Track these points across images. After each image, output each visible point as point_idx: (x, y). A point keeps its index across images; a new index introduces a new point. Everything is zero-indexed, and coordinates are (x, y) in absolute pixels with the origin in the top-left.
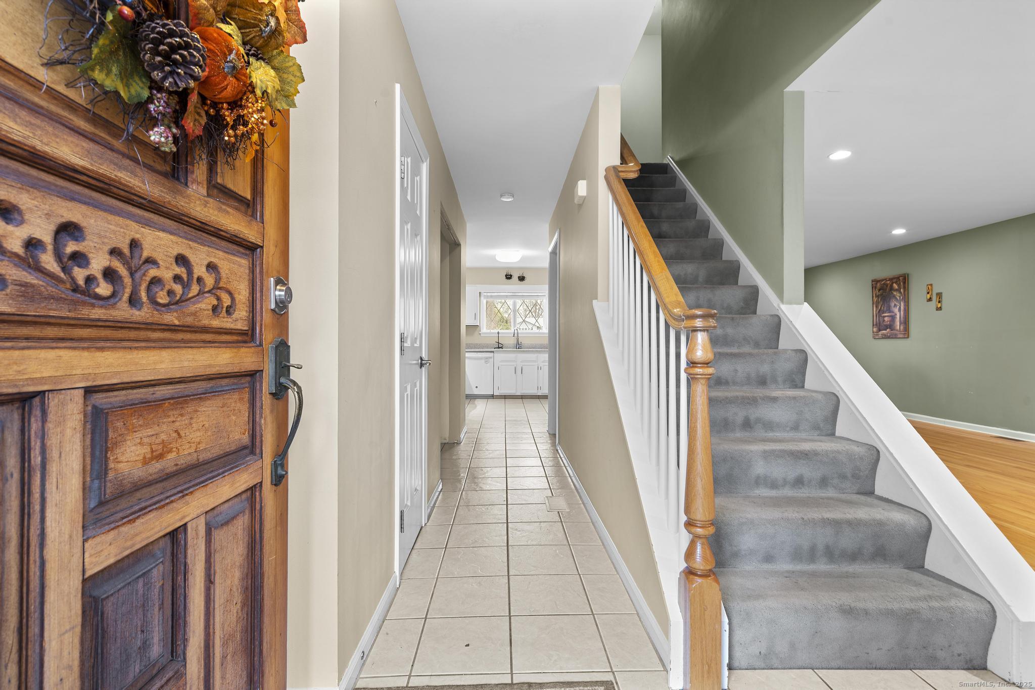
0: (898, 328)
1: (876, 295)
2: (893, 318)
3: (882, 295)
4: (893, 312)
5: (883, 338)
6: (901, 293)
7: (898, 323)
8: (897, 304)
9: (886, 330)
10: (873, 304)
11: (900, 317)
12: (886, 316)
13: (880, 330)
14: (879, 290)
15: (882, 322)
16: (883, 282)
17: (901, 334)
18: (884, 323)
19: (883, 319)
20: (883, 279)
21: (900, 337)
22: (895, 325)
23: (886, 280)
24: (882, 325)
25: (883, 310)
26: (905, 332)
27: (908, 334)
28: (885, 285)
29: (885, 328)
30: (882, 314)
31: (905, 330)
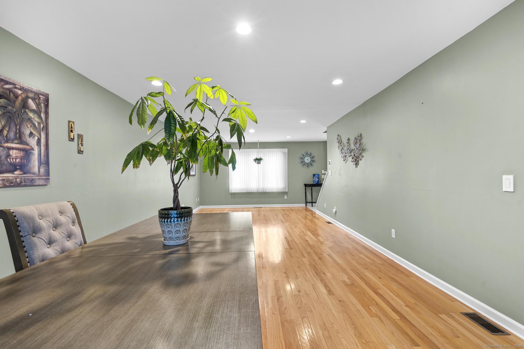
0: (36, 170)
2: (27, 153)
4: (28, 145)
6: (40, 117)
7: (36, 163)
8: (34, 132)
9: (12, 172)
11: (40, 154)
12: (13, 148)
15: (3, 158)
16: (7, 86)
17: (39, 179)
18: (9, 160)
19: (7, 154)
20: (5, 81)
21: (37, 183)
22: (29, 166)
23: (13, 85)
24: (4, 164)
25: (6, 137)
26: (44, 177)
27: (49, 179)
28: (12, 95)
29: (11, 168)
30: (4, 143)
31: (44, 173)
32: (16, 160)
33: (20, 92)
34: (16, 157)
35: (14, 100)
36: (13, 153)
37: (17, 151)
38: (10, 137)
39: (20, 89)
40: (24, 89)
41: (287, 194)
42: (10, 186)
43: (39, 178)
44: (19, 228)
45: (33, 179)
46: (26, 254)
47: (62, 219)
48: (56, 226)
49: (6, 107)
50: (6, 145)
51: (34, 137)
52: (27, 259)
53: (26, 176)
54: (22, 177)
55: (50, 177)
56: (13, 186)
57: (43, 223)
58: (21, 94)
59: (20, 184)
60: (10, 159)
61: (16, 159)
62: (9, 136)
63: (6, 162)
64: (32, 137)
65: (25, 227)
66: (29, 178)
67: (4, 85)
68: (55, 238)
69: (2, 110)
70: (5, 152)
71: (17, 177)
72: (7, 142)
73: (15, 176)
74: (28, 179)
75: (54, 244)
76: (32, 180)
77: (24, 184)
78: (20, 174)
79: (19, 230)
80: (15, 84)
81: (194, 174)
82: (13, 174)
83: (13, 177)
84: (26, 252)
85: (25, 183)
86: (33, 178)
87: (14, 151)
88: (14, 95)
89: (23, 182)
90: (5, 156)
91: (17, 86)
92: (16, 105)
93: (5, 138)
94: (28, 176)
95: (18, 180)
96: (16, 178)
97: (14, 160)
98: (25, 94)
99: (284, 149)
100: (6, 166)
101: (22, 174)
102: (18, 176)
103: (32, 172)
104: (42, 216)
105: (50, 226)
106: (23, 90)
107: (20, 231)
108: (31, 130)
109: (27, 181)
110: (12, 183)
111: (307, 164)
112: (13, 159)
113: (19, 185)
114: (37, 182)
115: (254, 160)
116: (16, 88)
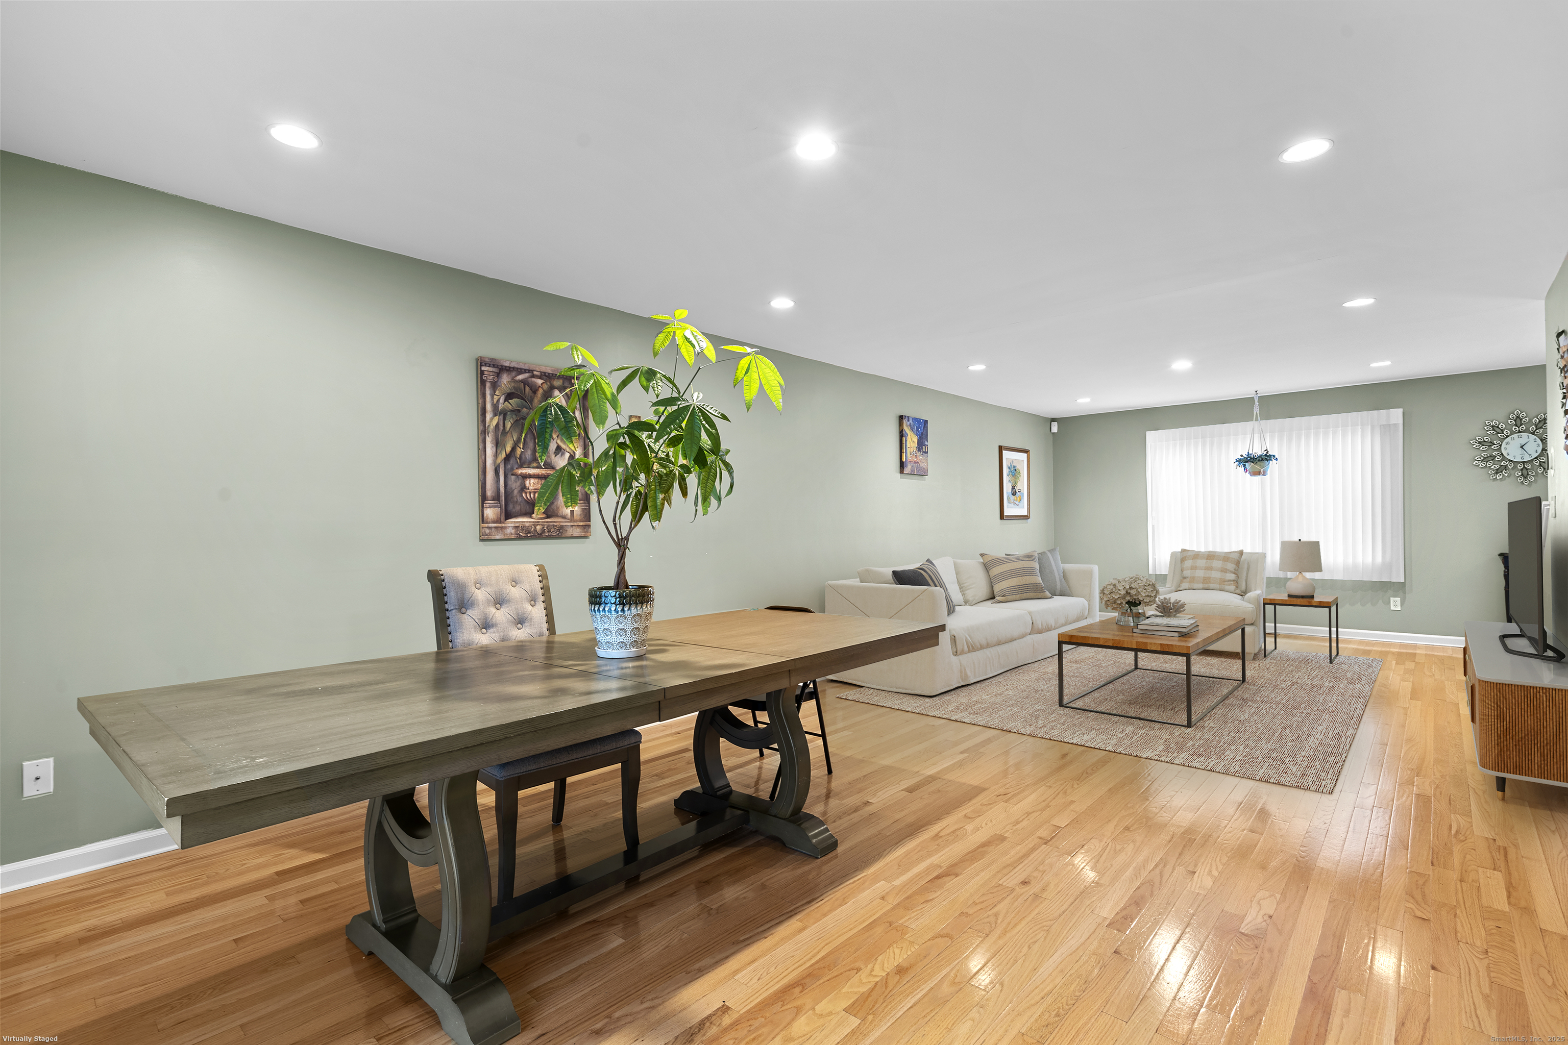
1: (495, 407)
3: (516, 411)
5: (519, 538)
9: (529, 515)
10: (483, 432)
12: (530, 476)
13: (508, 516)
14: (509, 397)
15: (516, 492)
16: (520, 377)
17: (572, 526)
18: (524, 495)
19: (521, 485)
20: (517, 368)
21: (569, 534)
22: (555, 504)
23: (529, 372)
24: (517, 502)
25: (520, 458)
26: (581, 524)
27: (589, 526)
28: (527, 388)
29: (528, 509)
30: (517, 469)
31: (581, 515)
32: (534, 495)
33: (539, 382)
34: (535, 489)
35: (531, 397)
36: (530, 483)
37: (536, 481)
38: (525, 457)
39: (540, 378)
40: (547, 374)
41: (1404, 593)
42: (526, 538)
43: (572, 524)
44: (446, 597)
45: (562, 527)
46: (450, 636)
47: (515, 593)
48: (499, 601)
49: (519, 411)
50: (520, 471)
51: (563, 454)
52: (450, 644)
53: (550, 522)
54: (544, 522)
55: (592, 523)
56: (531, 538)
57: (480, 595)
58: (542, 384)
59: (541, 534)
60: (526, 493)
61: (535, 493)
62: (523, 456)
63: (519, 499)
64: (560, 454)
65: (452, 596)
66: (555, 524)
67: (516, 376)
68: (494, 621)
69: (514, 416)
70: (518, 483)
71: (536, 522)
72: (521, 466)
73: (533, 522)
74: (554, 526)
75: (492, 630)
76: (561, 529)
77: (547, 534)
78: (541, 518)
79: (446, 600)
80: (532, 371)
81: (1026, 514)
82: (531, 517)
83: (530, 522)
84: (450, 633)
85: (550, 534)
86: (562, 524)
87: (532, 481)
88: (531, 389)
89: (546, 531)
90: (519, 489)
91: (535, 373)
92: (533, 405)
93: (518, 460)
94: (555, 522)
95: (538, 528)
96: (535, 525)
97: (532, 496)
98: (549, 384)
99: (1384, 412)
100: (520, 505)
101: (544, 518)
102: (539, 522)
103: (560, 513)
104: (479, 584)
105: (488, 601)
106: (545, 377)
107: (446, 603)
108: (559, 442)
109: (553, 530)
110: (530, 532)
111: (1520, 467)
112: (530, 493)
113: (539, 536)
114: (568, 532)
115: (1239, 461)
116: (533, 376)
